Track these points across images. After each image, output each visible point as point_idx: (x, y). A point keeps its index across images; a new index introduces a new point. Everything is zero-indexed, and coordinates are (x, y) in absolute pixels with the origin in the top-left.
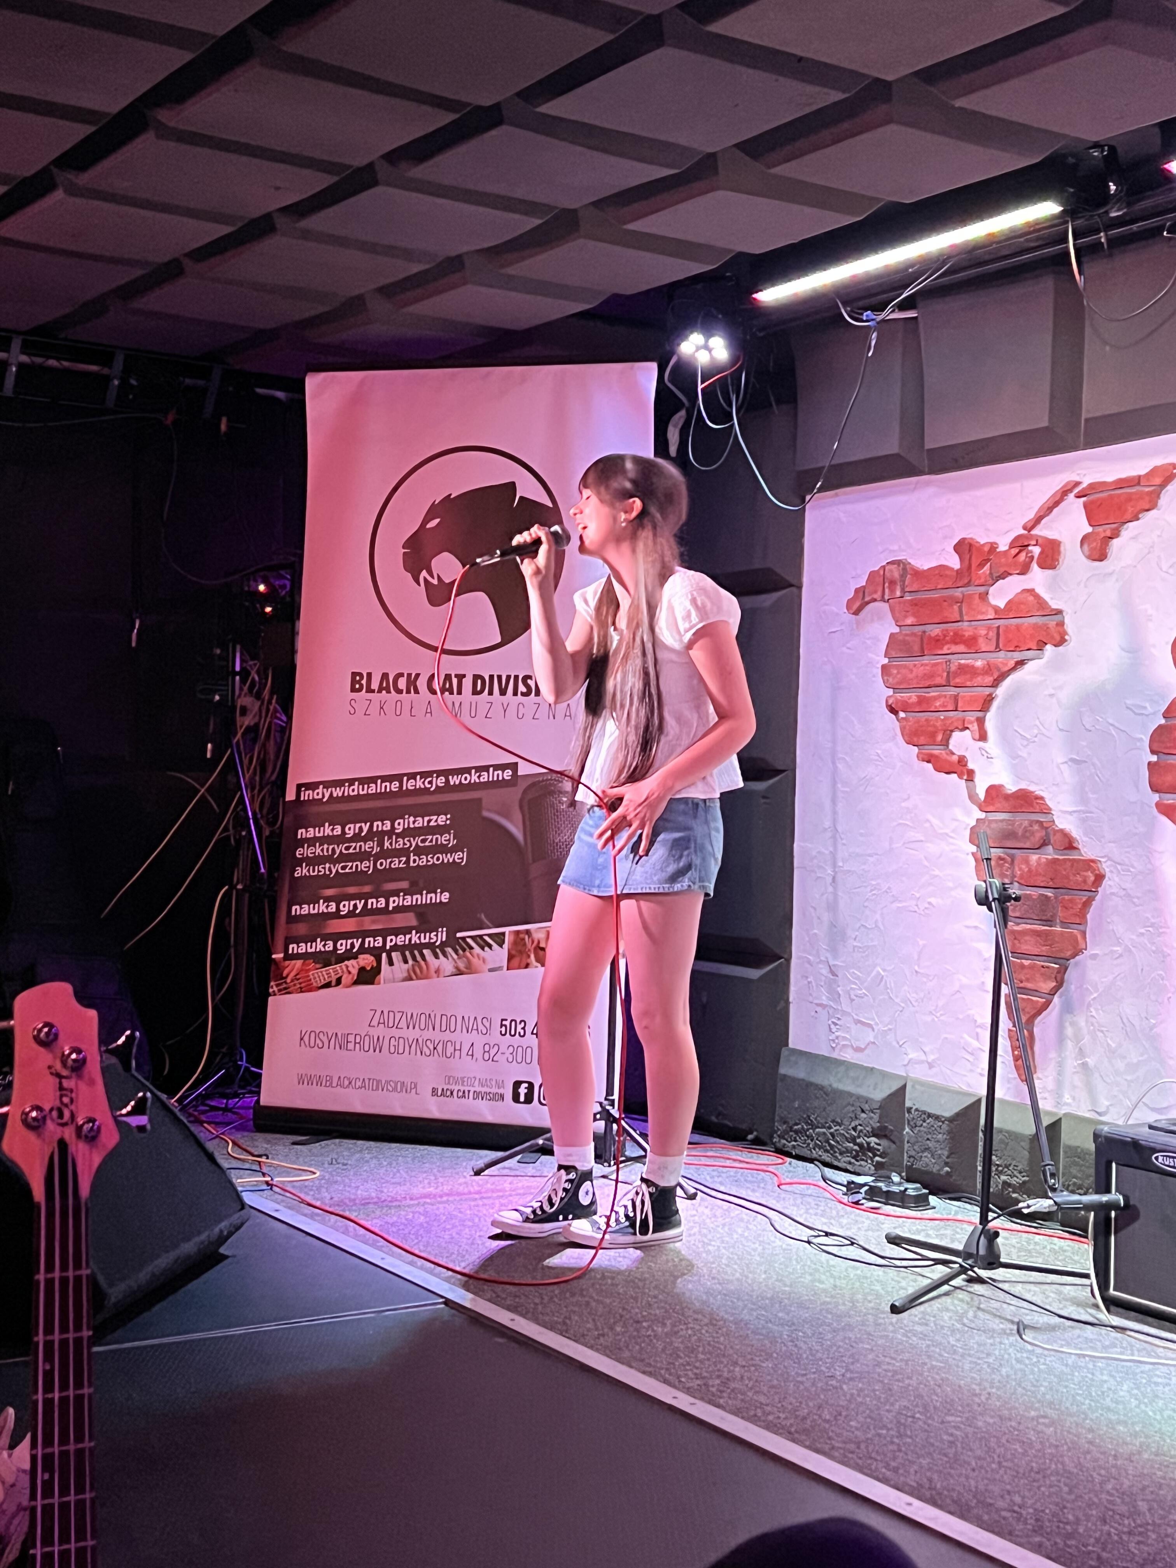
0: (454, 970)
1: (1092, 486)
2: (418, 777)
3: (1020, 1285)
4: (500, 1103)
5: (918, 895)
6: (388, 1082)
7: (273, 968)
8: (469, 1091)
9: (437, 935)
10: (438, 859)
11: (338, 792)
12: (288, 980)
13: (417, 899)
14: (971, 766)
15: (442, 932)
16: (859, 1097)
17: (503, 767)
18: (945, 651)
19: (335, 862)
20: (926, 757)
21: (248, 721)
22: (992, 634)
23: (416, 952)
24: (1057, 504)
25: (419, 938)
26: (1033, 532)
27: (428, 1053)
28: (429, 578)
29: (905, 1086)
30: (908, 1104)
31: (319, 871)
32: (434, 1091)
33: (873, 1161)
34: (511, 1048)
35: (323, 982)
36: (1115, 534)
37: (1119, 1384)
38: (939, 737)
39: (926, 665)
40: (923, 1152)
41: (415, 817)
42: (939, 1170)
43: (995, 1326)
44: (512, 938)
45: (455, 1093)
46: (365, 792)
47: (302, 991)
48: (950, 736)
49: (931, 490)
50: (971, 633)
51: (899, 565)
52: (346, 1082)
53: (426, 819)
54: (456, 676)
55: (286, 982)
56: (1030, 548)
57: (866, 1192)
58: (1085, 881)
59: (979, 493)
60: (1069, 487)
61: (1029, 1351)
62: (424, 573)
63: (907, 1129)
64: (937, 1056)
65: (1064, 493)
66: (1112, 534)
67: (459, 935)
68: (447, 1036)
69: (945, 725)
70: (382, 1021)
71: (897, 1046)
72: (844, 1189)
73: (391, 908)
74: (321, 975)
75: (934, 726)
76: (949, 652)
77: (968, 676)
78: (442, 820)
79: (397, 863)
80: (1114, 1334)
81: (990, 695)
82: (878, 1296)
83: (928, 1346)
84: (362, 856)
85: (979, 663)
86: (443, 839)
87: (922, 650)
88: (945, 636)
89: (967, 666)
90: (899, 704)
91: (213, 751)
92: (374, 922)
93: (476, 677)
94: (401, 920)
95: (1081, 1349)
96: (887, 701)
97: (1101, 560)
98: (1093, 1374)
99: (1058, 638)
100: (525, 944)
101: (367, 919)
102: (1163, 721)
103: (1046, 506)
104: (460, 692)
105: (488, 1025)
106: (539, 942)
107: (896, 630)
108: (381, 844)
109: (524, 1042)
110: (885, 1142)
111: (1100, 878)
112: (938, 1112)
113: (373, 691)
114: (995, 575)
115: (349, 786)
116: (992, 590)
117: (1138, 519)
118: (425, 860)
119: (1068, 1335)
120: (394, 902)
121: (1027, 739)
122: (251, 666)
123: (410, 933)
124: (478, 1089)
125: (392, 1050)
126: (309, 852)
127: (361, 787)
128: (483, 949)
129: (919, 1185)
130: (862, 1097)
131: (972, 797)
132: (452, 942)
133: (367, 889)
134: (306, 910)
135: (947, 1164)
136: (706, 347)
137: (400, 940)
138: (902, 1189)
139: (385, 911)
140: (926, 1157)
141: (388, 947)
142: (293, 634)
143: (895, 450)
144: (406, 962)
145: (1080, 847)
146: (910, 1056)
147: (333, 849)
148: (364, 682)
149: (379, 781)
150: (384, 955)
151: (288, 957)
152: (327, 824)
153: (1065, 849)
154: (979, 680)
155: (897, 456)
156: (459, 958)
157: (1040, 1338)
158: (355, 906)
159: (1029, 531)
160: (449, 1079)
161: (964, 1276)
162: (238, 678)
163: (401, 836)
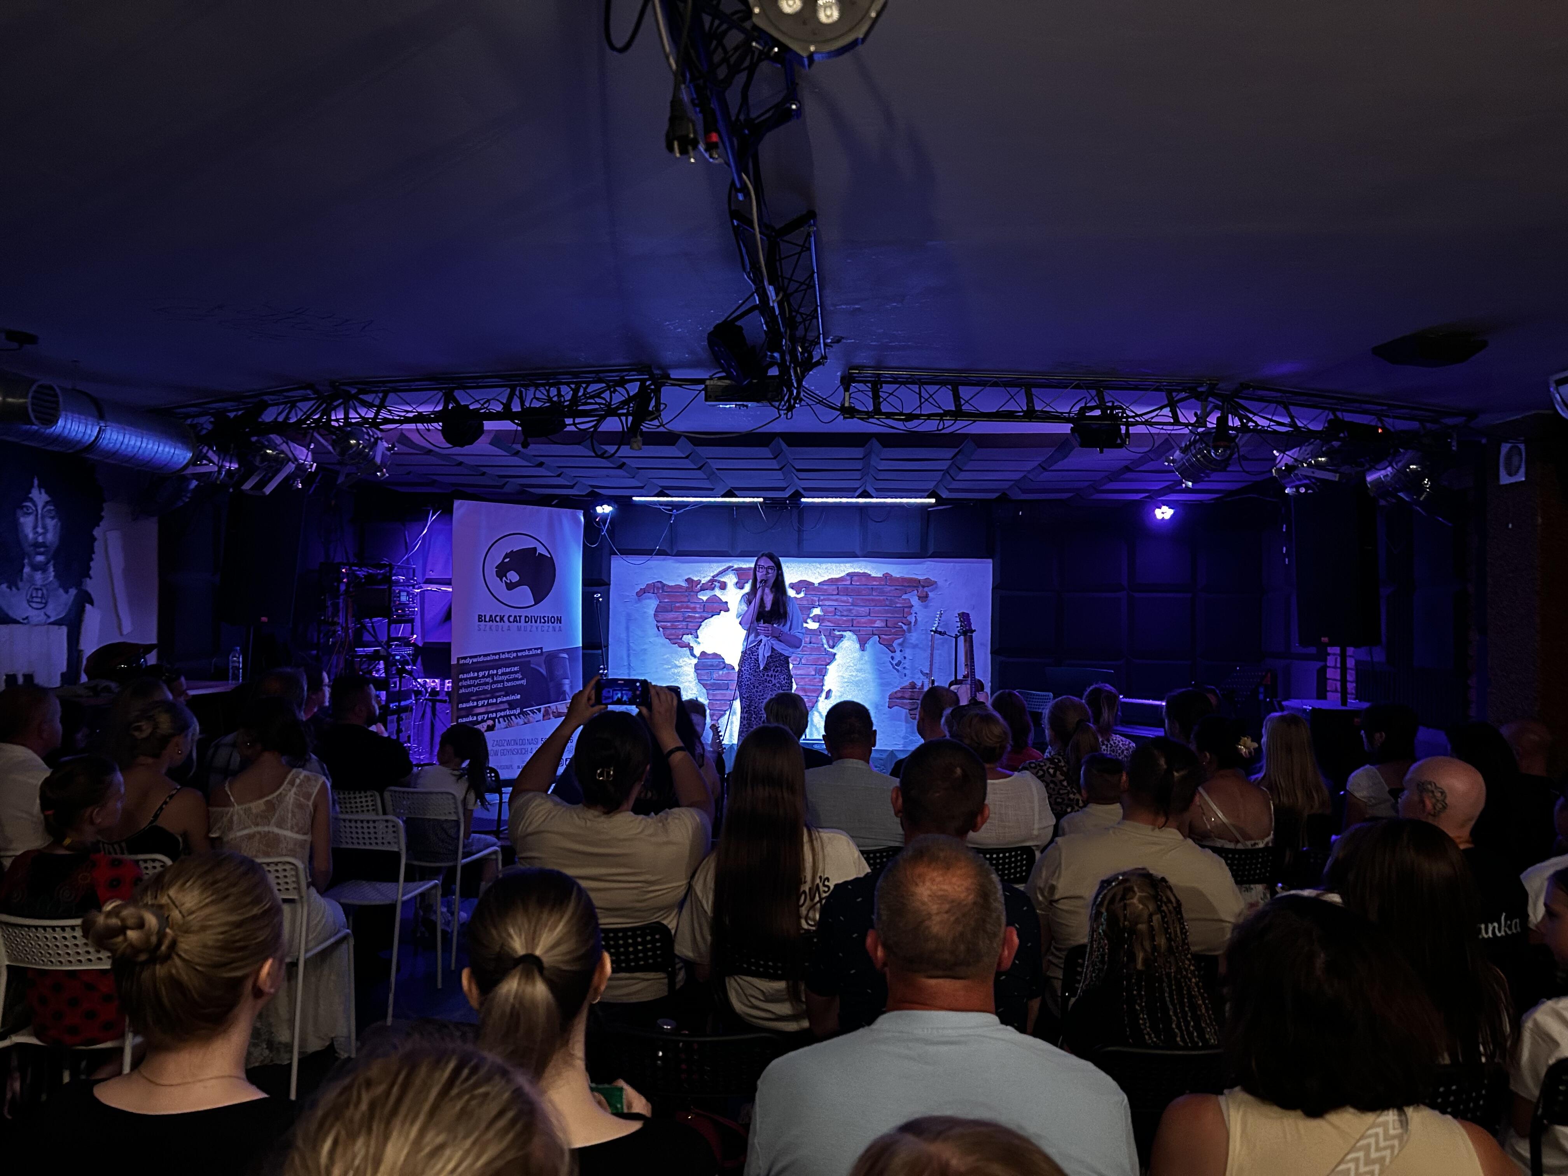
0: (523, 723)
2: (506, 653)
6: (501, 766)
11: (475, 660)
13: (508, 698)
14: (692, 646)
17: (537, 649)
19: (475, 686)
20: (673, 643)
22: (702, 607)
23: (509, 718)
24: (725, 571)
25: (510, 712)
26: (717, 579)
27: (515, 754)
28: (506, 580)
31: (470, 690)
38: (678, 637)
39: (672, 615)
41: (505, 668)
44: (544, 709)
46: (486, 660)
48: (685, 638)
50: (691, 606)
51: (660, 583)
54: (518, 616)
56: (715, 583)
59: (696, 565)
62: (504, 578)
65: (728, 568)
69: (681, 634)
73: (498, 702)
75: (678, 634)
76: (683, 611)
77: (690, 618)
79: (500, 686)
81: (700, 625)
84: (486, 684)
85: (697, 615)
86: (517, 676)
87: (671, 610)
88: (680, 606)
89: (692, 616)
90: (660, 626)
92: (492, 708)
93: (526, 617)
94: (502, 707)
96: (655, 625)
99: (726, 610)
101: (489, 707)
103: (720, 572)
104: (520, 622)
106: (553, 710)
107: (659, 603)
108: (493, 678)
113: (487, 622)
114: (701, 590)
115: (479, 658)
116: (700, 594)
120: (500, 700)
123: (506, 711)
126: (465, 683)
127: (483, 658)
128: (533, 714)
131: (693, 655)
133: (488, 696)
134: (464, 705)
137: (502, 714)
141: (498, 717)
144: (505, 721)
147: (474, 682)
148: (482, 618)
149: (492, 655)
152: (470, 673)
154: (697, 620)
155: (662, 550)
156: (525, 718)
158: (484, 702)
159: (714, 578)
163: (501, 675)
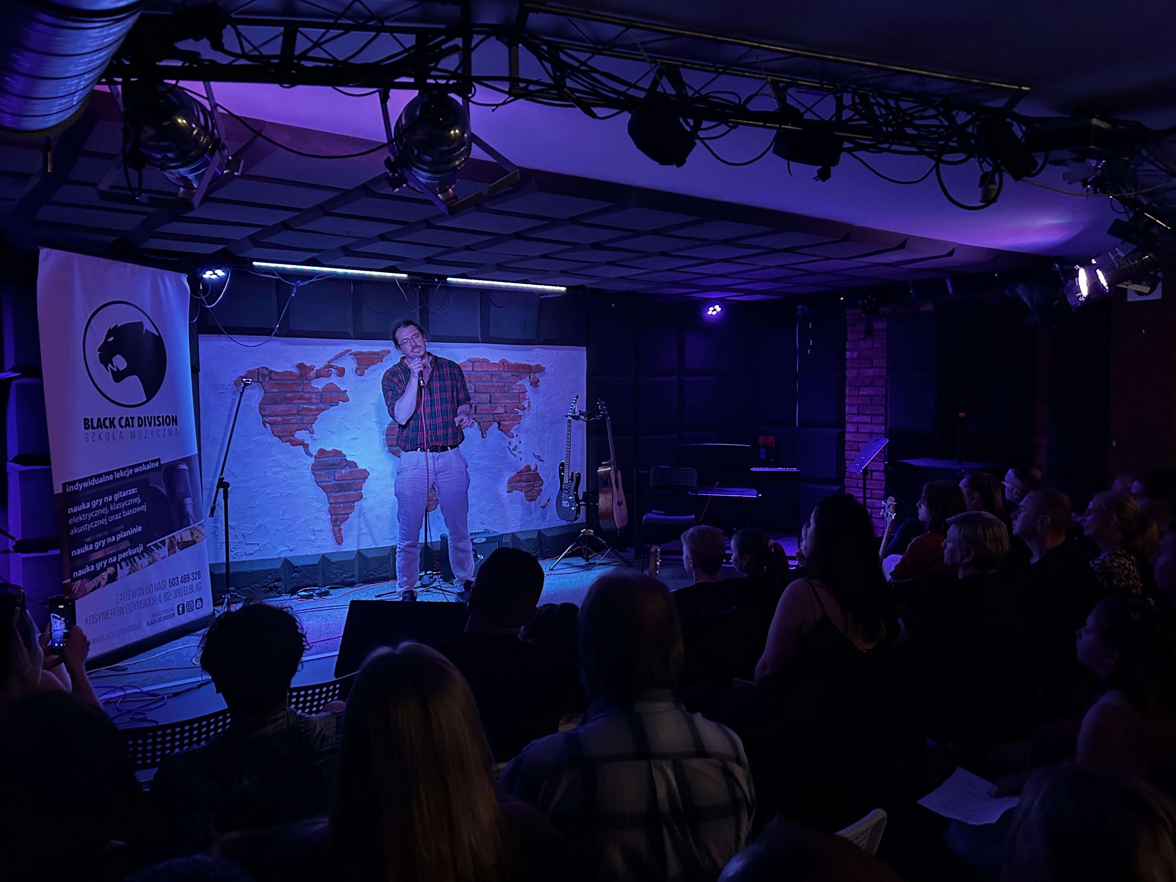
0: (148, 563)
1: (357, 352)
2: (121, 471)
4: (174, 618)
6: (129, 628)
9: (140, 548)
10: (134, 511)
11: (86, 485)
12: (76, 592)
13: (128, 533)
14: (306, 443)
15: (141, 546)
17: (154, 461)
18: (295, 402)
19: (89, 523)
20: (286, 441)
22: (319, 397)
23: (131, 559)
24: (342, 356)
25: (133, 552)
26: (331, 364)
27: (144, 606)
28: (112, 368)
29: (287, 560)
30: (296, 565)
32: (148, 624)
33: (276, 591)
34: (174, 591)
35: (92, 588)
36: (367, 368)
39: (287, 407)
40: (304, 579)
41: (122, 492)
44: (168, 541)
45: (156, 621)
46: (98, 482)
47: (83, 595)
48: (295, 432)
49: (277, 342)
50: (308, 397)
51: (265, 369)
53: (127, 491)
54: (129, 418)
55: (74, 594)
56: (331, 369)
58: (364, 476)
59: (304, 347)
60: (347, 351)
62: (110, 365)
64: (295, 546)
67: (148, 545)
68: (149, 595)
69: (297, 429)
73: (117, 540)
74: (89, 584)
75: (290, 429)
76: (298, 402)
77: (308, 411)
78: (134, 491)
79: (118, 517)
81: (315, 418)
84: (102, 517)
85: (313, 407)
86: (135, 501)
87: (283, 402)
88: (295, 397)
89: (307, 408)
92: (110, 549)
93: (139, 418)
94: (123, 546)
96: (263, 420)
97: (361, 376)
99: (345, 399)
100: (173, 542)
101: (108, 549)
103: (337, 356)
105: (165, 584)
106: (178, 540)
107: (266, 394)
108: (109, 508)
109: (178, 587)
111: (367, 475)
112: (312, 563)
113: (94, 428)
114: (318, 376)
115: (90, 481)
116: (312, 382)
117: (375, 364)
118: (129, 512)
120: (120, 536)
121: (332, 432)
123: (128, 550)
124: (165, 615)
125: (128, 611)
126: (76, 520)
127: (96, 480)
128: (158, 549)
131: (307, 453)
132: (145, 550)
133: (106, 533)
134: (79, 552)
135: (316, 580)
137: (124, 555)
139: (115, 542)
140: (306, 580)
141: (119, 560)
144: (128, 565)
145: (358, 466)
150: (118, 565)
151: (74, 580)
152: (83, 503)
153: (353, 467)
154: (312, 413)
156: (149, 557)
158: (102, 544)
159: (329, 363)
160: (153, 615)
163: (117, 502)
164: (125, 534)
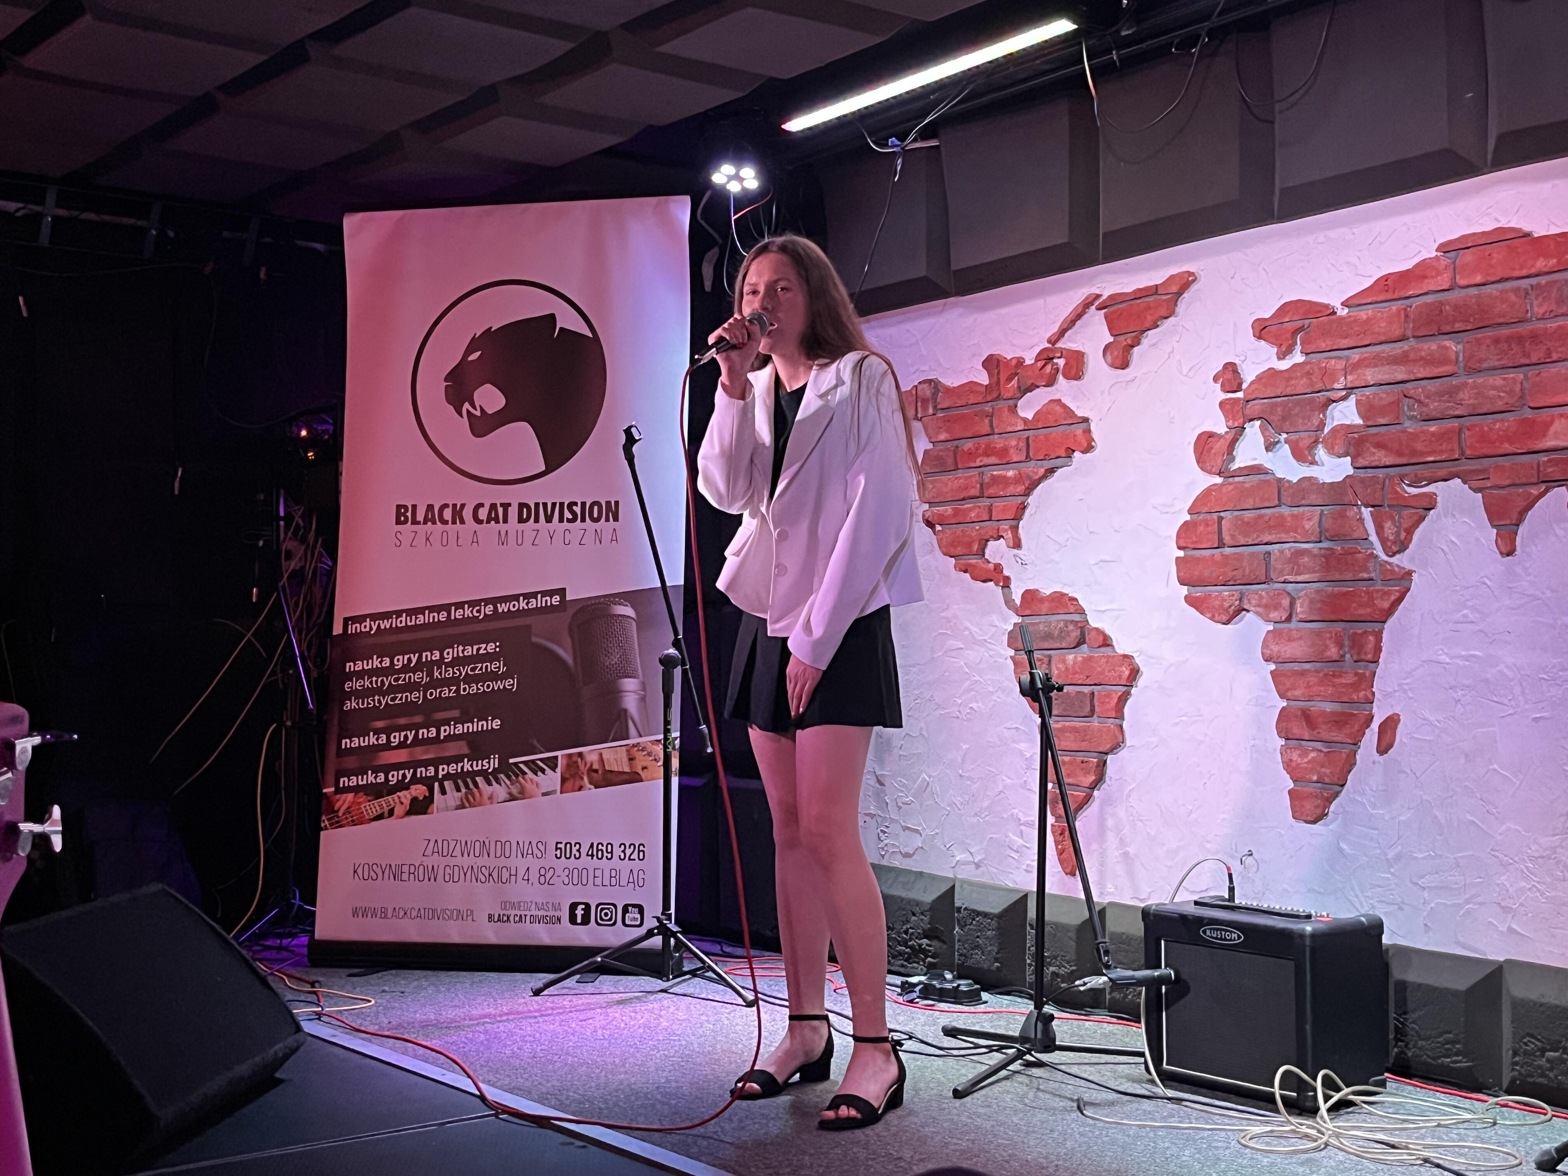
0: (508, 796)
1: (1111, 297)
2: (466, 606)
3: (1076, 1066)
4: (557, 926)
5: (959, 702)
6: (444, 911)
7: (324, 802)
8: (526, 916)
9: (489, 763)
10: (488, 686)
11: (385, 624)
12: (340, 814)
13: (468, 728)
14: (1006, 573)
15: (494, 758)
16: (909, 901)
17: (551, 593)
18: (978, 464)
19: (383, 694)
20: (963, 569)
21: (294, 564)
22: (1022, 445)
24: (1079, 316)
25: (472, 766)
26: (1058, 345)
27: (483, 879)
28: (472, 410)
29: (953, 887)
30: (958, 904)
31: (368, 703)
32: (490, 917)
33: (924, 962)
34: (567, 870)
35: (376, 814)
36: (1137, 342)
37: (1182, 1149)
38: (975, 547)
39: (960, 478)
40: (973, 949)
41: (464, 646)
42: (989, 967)
43: (1055, 1105)
44: (565, 762)
45: (512, 918)
46: (413, 623)
47: (354, 823)
48: (986, 545)
49: (958, 311)
50: (1001, 445)
51: (930, 384)
52: (402, 913)
53: (475, 647)
54: (502, 505)
55: (338, 817)
56: (1055, 361)
57: (920, 990)
58: (1120, 676)
59: (1004, 311)
60: (1090, 300)
61: (1090, 1125)
62: (467, 406)
63: (957, 929)
64: (983, 856)
65: (1086, 305)
66: (1133, 342)
67: (511, 761)
68: (502, 862)
69: (980, 534)
70: (436, 850)
71: (945, 849)
72: (899, 990)
73: (442, 738)
74: (373, 807)
75: (970, 536)
76: (982, 464)
77: (1001, 486)
78: (491, 648)
80: (1170, 1106)
81: (1023, 503)
82: (940, 1083)
83: (993, 1126)
85: (1010, 473)
86: (493, 667)
87: (956, 464)
88: (977, 449)
89: (999, 476)
90: (936, 518)
91: (258, 596)
92: (425, 753)
93: (522, 506)
94: (452, 749)
95: (1140, 1120)
96: (923, 515)
97: (1123, 369)
98: (1154, 1142)
99: (1086, 445)
100: (578, 767)
101: (419, 749)
102: (1188, 517)
103: (1069, 319)
104: (505, 521)
105: (543, 850)
106: (592, 765)
107: (930, 446)
108: (430, 674)
109: (580, 864)
110: (935, 943)
111: (1135, 672)
112: (988, 910)
113: (419, 523)
114: (1022, 388)
115: (396, 619)
116: (1020, 403)
117: (1157, 326)
118: (475, 688)
119: (1128, 1108)
120: (445, 731)
121: (1060, 544)
122: (295, 511)
124: (534, 913)
125: (447, 879)
126: (358, 684)
127: (408, 618)
128: (536, 774)
129: (970, 981)
130: (914, 900)
131: (1009, 602)
132: (505, 768)
133: (418, 719)
134: (356, 742)
135: (996, 960)
136: (737, 177)
137: (452, 768)
138: (955, 985)
139: (436, 740)
140: (976, 954)
141: (440, 777)
142: (337, 474)
143: (922, 273)
145: (1114, 643)
146: (957, 858)
147: (382, 681)
148: (409, 514)
149: (427, 612)
150: (436, 784)
151: (339, 791)
152: (375, 657)
153: (1099, 647)
154: (1011, 490)
155: (925, 278)
156: (512, 784)
157: (1101, 1112)
158: (406, 737)
159: (1053, 345)
160: (504, 905)
161: (1020, 1061)
162: (282, 523)
163: (452, 664)
164: (460, 729)
